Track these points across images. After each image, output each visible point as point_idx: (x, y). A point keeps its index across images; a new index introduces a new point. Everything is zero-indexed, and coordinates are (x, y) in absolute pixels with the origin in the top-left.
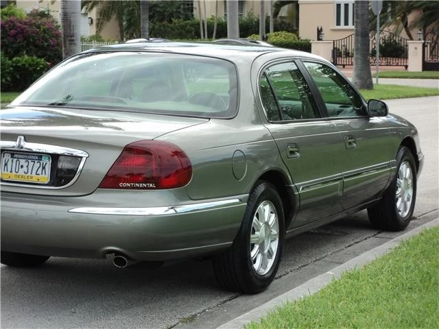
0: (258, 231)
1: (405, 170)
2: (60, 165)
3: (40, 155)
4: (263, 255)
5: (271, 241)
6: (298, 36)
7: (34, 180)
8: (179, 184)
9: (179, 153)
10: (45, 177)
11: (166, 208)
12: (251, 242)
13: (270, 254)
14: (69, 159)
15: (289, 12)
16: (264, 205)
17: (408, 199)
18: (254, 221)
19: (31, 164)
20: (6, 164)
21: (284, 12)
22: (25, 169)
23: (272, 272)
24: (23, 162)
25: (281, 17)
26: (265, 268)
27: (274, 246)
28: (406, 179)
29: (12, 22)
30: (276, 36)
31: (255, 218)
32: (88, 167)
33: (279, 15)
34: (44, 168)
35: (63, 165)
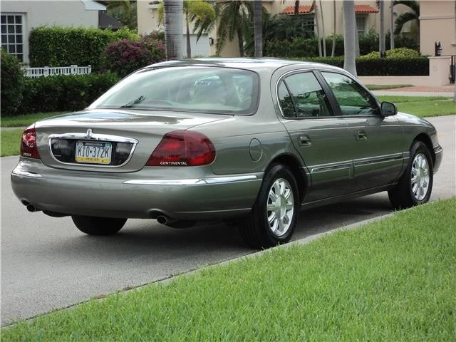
0: (275, 201)
1: (421, 161)
2: (118, 150)
3: (103, 143)
4: (280, 220)
5: (287, 211)
6: (419, 52)
7: (100, 162)
8: (205, 163)
9: (206, 140)
10: (108, 159)
11: (197, 180)
12: (268, 210)
13: (286, 221)
14: (125, 145)
15: (412, 28)
16: (280, 182)
17: (425, 186)
18: (270, 193)
19: (97, 149)
20: (80, 151)
21: (407, 28)
22: (93, 154)
23: (288, 234)
24: (91, 148)
25: (403, 33)
26: (282, 230)
27: (290, 215)
28: (421, 168)
29: (125, 44)
30: (396, 52)
31: (271, 191)
32: (137, 151)
33: (402, 31)
34: (106, 152)
35: (119, 150)
